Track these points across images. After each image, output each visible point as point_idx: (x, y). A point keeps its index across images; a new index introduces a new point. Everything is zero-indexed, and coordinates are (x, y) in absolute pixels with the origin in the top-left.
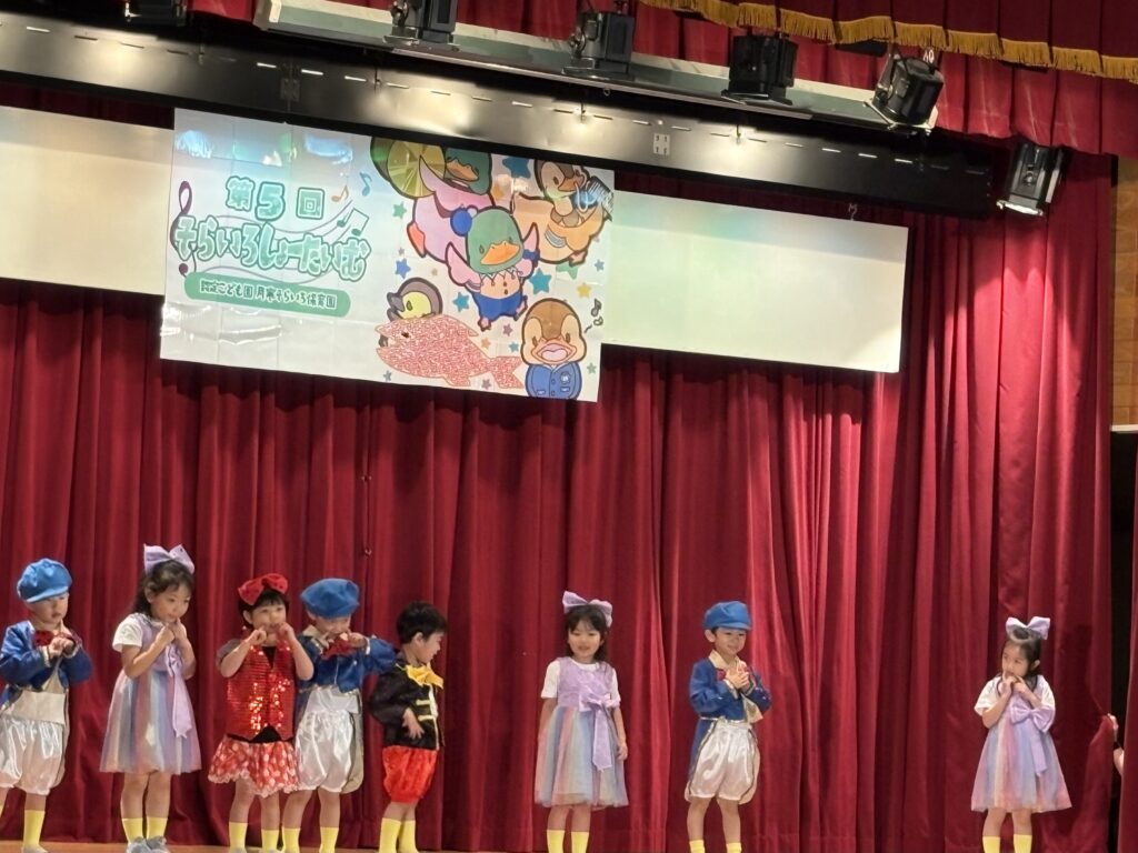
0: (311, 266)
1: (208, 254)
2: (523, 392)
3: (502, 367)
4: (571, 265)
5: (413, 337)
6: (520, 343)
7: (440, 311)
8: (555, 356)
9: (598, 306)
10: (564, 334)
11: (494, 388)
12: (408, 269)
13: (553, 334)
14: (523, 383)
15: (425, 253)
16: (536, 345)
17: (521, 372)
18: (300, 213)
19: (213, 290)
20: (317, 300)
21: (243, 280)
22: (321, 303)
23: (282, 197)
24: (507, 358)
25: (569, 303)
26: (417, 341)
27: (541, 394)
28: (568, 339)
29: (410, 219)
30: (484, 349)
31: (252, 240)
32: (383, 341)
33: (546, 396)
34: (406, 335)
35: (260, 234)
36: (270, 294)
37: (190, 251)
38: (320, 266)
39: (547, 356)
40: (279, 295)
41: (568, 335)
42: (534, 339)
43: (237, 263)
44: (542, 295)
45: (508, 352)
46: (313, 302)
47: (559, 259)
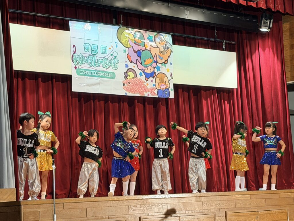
0: (106, 66)
1: (81, 63)
2: (157, 97)
3: (152, 90)
4: (165, 64)
5: (131, 83)
6: (155, 84)
7: (136, 77)
8: (163, 87)
9: (172, 74)
10: (165, 81)
11: (150, 96)
12: (128, 66)
13: (162, 82)
14: (157, 94)
15: (131, 62)
16: (159, 84)
17: (156, 91)
18: (102, 52)
19: (83, 73)
20: (108, 74)
21: (90, 70)
22: (109, 75)
23: (97, 48)
24: (152, 88)
25: (165, 73)
26: (132, 85)
27: (161, 97)
28: (166, 83)
29: (127, 53)
30: (147, 86)
31: (91, 60)
32: (124, 84)
33: (162, 97)
34: (129, 83)
35: (93, 58)
36: (97, 74)
37: (77, 63)
38: (108, 66)
39: (162, 87)
40: (99, 74)
41: (166, 82)
42: (158, 83)
43: (88, 66)
44: (159, 72)
45: (153, 87)
46: (107, 75)
47: (162, 62)
